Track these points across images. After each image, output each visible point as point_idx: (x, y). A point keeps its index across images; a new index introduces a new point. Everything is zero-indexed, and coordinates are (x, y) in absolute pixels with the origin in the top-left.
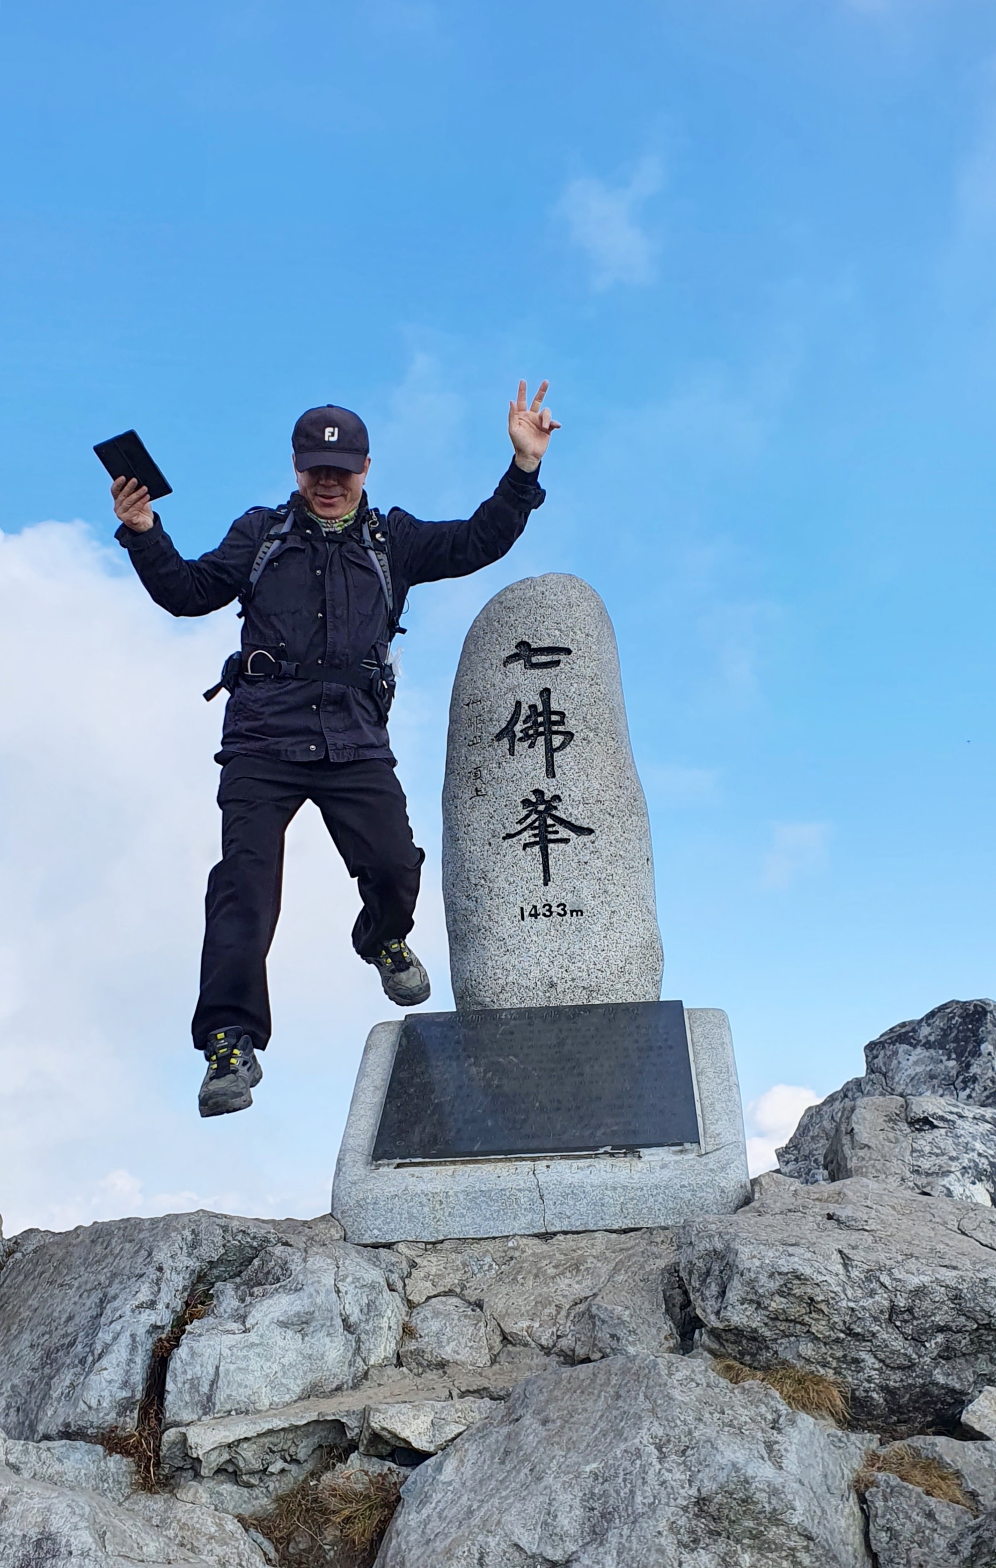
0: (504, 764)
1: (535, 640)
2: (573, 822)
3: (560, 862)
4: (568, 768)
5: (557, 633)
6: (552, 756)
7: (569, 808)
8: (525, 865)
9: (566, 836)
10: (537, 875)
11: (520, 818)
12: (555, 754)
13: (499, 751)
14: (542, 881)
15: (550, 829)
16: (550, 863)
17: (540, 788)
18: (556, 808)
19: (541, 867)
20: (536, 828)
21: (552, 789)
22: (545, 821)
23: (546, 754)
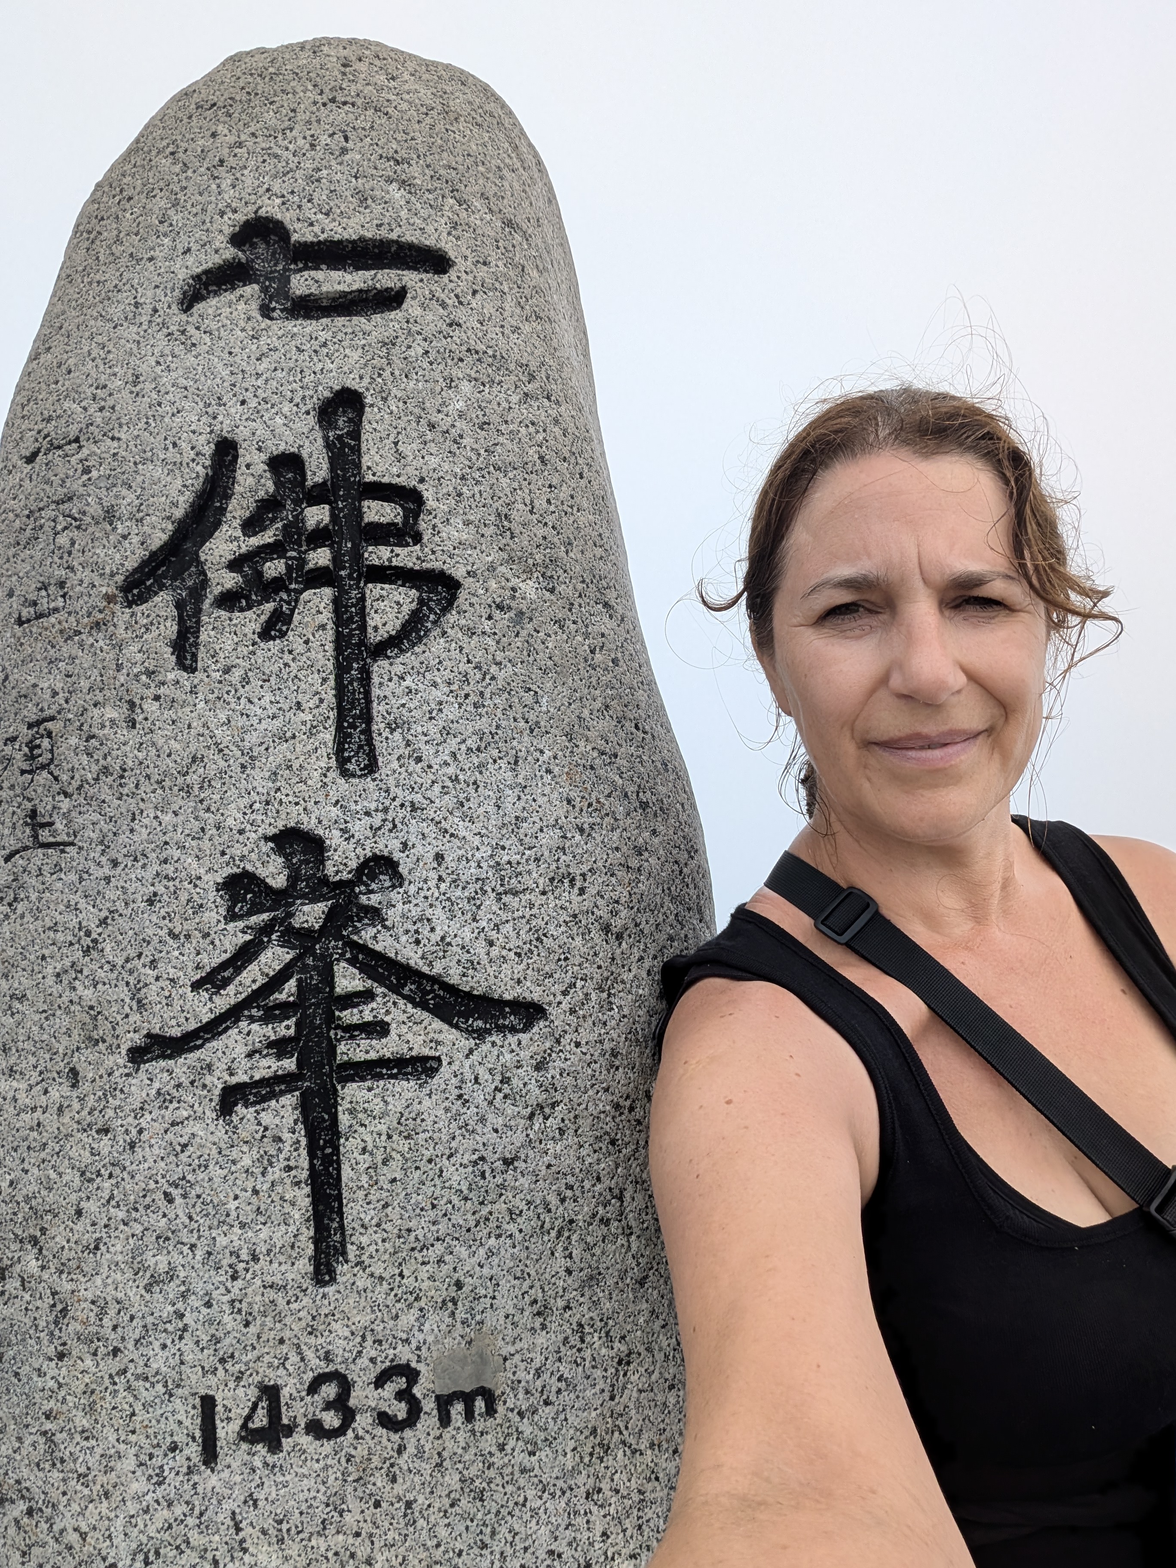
0: (151, 707)
1: (309, 212)
2: (454, 978)
3: (394, 1170)
4: (433, 729)
5: (397, 194)
6: (366, 678)
7: (438, 914)
8: (224, 1192)
9: (420, 1048)
10: (280, 1236)
11: (212, 959)
12: (380, 668)
13: (132, 651)
14: (305, 1266)
15: (350, 1016)
16: (346, 1173)
17: (309, 824)
18: (375, 914)
19: (302, 1196)
20: (284, 1010)
21: (359, 827)
22: (329, 978)
23: (341, 669)
